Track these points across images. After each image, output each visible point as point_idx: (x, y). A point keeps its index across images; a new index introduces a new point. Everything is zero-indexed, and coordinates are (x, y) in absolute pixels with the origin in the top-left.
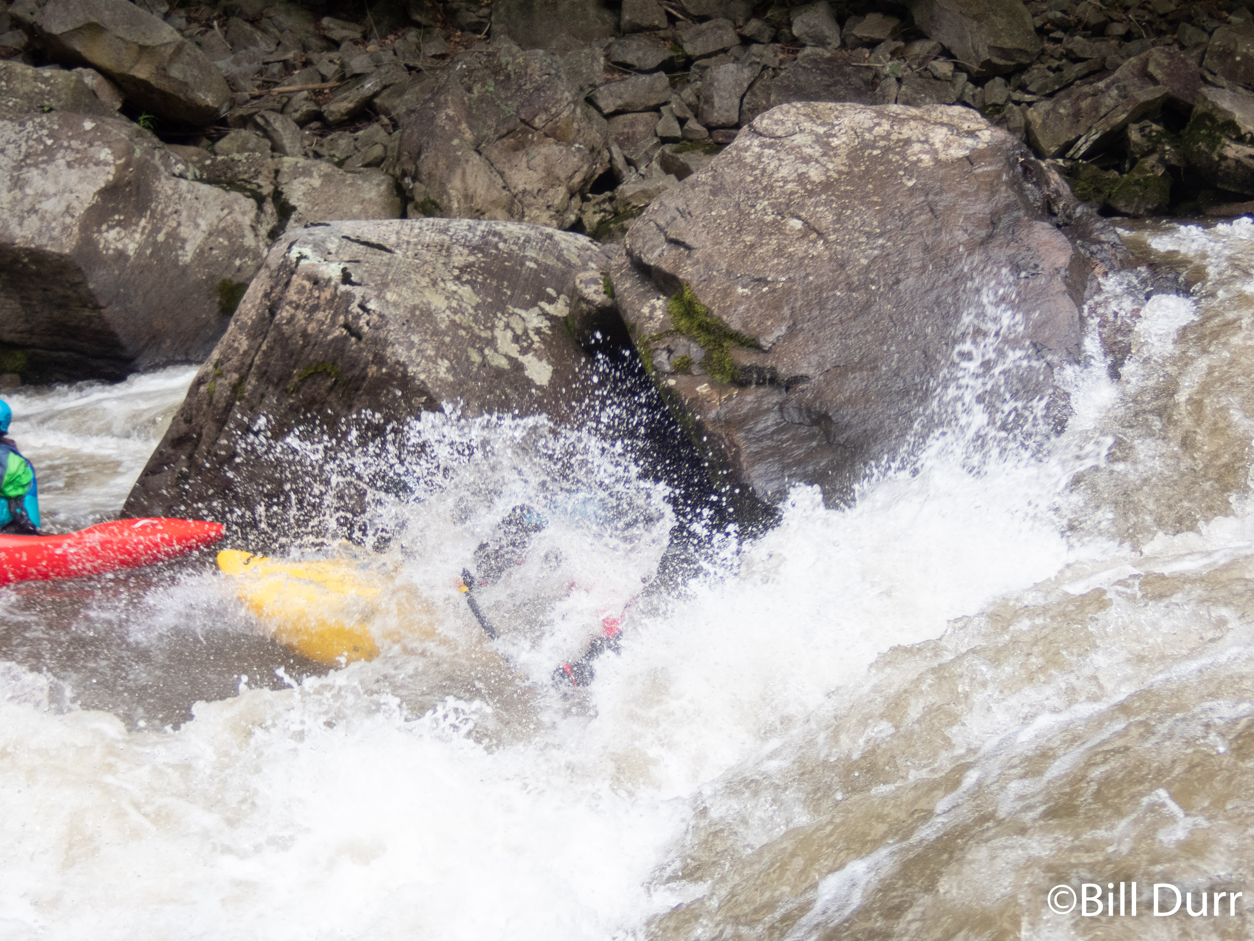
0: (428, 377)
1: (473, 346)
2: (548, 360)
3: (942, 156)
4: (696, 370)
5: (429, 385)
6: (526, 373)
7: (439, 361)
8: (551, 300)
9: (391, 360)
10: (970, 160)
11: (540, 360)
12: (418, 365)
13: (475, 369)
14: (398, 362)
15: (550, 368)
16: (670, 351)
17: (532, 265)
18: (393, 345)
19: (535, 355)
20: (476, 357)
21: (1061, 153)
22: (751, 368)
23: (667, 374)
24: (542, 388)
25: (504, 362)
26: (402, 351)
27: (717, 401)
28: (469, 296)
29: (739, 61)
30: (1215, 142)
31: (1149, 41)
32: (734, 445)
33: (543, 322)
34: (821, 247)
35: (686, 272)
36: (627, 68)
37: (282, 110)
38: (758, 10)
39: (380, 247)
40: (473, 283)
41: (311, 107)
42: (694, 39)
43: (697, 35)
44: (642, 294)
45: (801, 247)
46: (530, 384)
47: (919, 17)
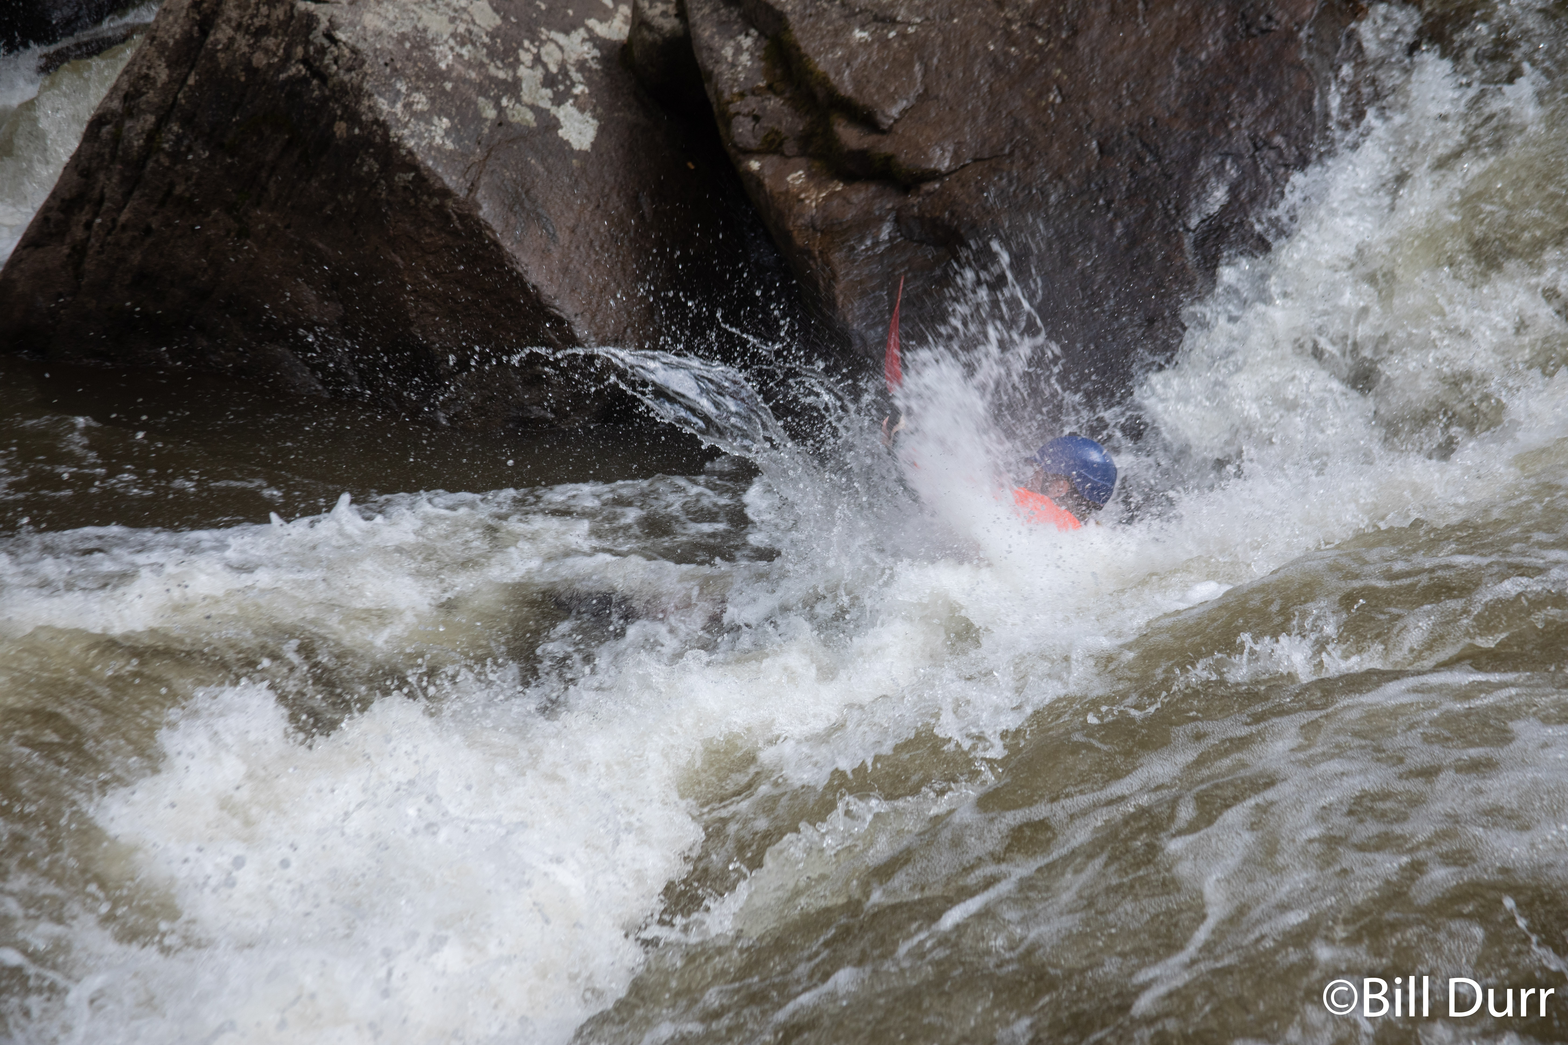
0: (418, 145)
1: (486, 96)
2: (594, 110)
4: (790, 147)
5: (419, 158)
6: (561, 132)
7: (436, 120)
8: (605, 15)
9: (367, 117)
11: (582, 110)
12: (406, 125)
13: (486, 131)
14: (376, 121)
15: (595, 123)
16: (756, 118)
18: (370, 96)
19: (574, 105)
20: (489, 111)
22: (862, 155)
23: (750, 153)
24: (582, 155)
25: (530, 116)
26: (383, 104)
27: (813, 198)
28: (484, 16)
32: (829, 269)
33: (589, 51)
35: (787, 1)
44: (725, 27)
46: (564, 148)
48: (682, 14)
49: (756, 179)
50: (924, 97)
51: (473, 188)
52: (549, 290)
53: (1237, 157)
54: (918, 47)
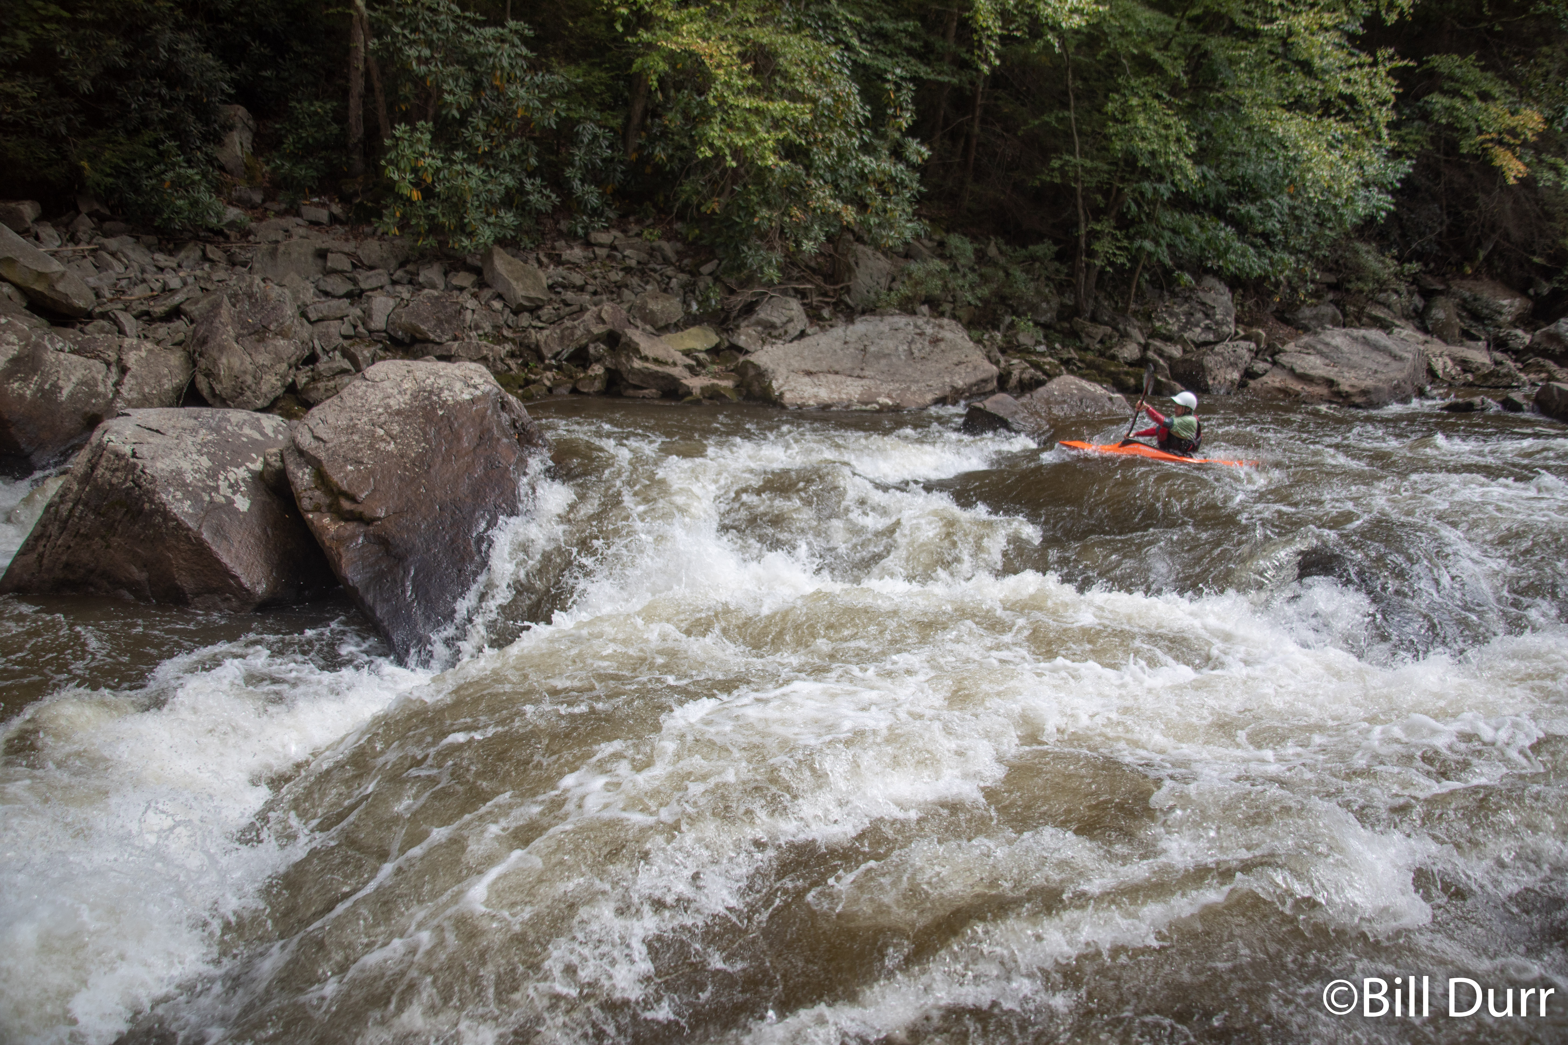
0: (177, 511)
1: (205, 492)
2: (248, 497)
3: (458, 399)
4: (324, 509)
5: (179, 516)
6: (235, 505)
7: (185, 502)
8: (254, 461)
9: (157, 501)
10: (473, 401)
11: (244, 497)
12: (173, 504)
13: (205, 505)
14: (161, 503)
15: (249, 501)
16: (311, 499)
17: (245, 439)
18: (159, 493)
19: (241, 495)
20: (206, 498)
21: (555, 357)
22: (351, 512)
23: (308, 511)
24: (244, 513)
25: (223, 499)
26: (164, 496)
27: (333, 528)
28: (205, 462)
29: (389, 295)
30: (629, 358)
31: (604, 297)
32: (339, 554)
33: (246, 475)
34: (392, 445)
35: (322, 455)
36: (326, 294)
37: (126, 310)
38: (402, 265)
39: (158, 431)
40: (208, 454)
41: (144, 308)
42: (366, 280)
43: (368, 277)
44: (299, 466)
45: (382, 445)
46: (237, 511)
47: (487, 276)
48: (283, 461)
49: (311, 521)
50: (374, 491)
51: (200, 527)
52: (230, 565)
53: (489, 511)
54: (372, 472)
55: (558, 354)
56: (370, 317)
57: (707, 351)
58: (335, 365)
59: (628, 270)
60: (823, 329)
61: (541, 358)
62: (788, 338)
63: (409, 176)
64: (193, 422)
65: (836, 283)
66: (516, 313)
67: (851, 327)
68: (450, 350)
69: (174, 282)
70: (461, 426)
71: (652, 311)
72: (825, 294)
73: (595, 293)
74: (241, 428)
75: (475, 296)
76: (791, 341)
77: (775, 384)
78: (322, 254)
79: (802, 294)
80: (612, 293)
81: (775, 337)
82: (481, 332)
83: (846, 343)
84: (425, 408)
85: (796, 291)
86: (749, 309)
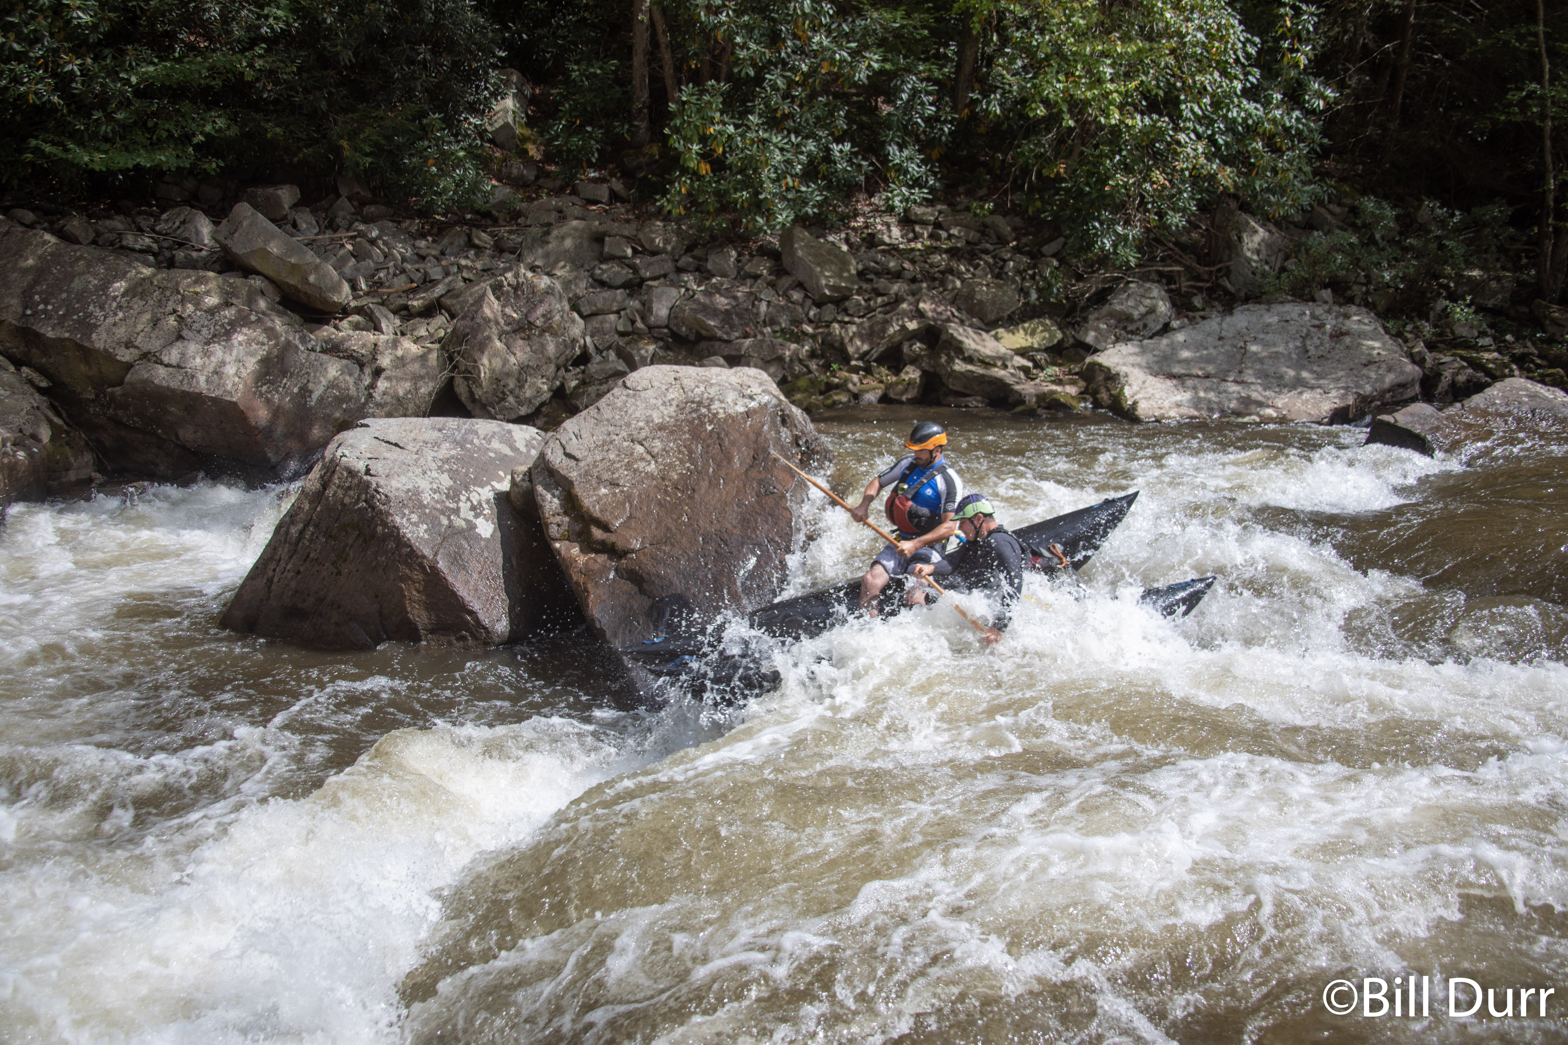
0: (412, 536)
1: (444, 515)
2: (493, 521)
3: (730, 411)
4: (573, 538)
5: (412, 542)
6: (477, 530)
7: (421, 526)
8: (500, 480)
9: (391, 525)
10: (748, 414)
11: (487, 521)
12: (407, 528)
13: (443, 530)
14: (394, 526)
15: (493, 526)
16: (559, 526)
17: (492, 455)
18: (393, 516)
19: (484, 518)
20: (445, 522)
21: (862, 357)
22: (603, 543)
23: (556, 540)
24: (486, 540)
25: (463, 524)
26: (398, 519)
27: (582, 559)
28: (446, 481)
29: (673, 284)
30: (950, 360)
31: (924, 285)
32: (586, 590)
33: (491, 495)
34: (653, 466)
35: (573, 475)
36: (602, 284)
37: (383, 304)
38: (689, 249)
39: (396, 445)
40: (450, 470)
41: (402, 302)
42: (647, 268)
43: (650, 264)
44: (547, 487)
45: (641, 465)
46: (478, 537)
47: (786, 261)
48: (531, 481)
49: (558, 552)
50: (630, 517)
51: (436, 554)
52: (467, 598)
53: (760, 545)
54: (629, 497)
55: (866, 353)
56: (650, 310)
57: (1047, 350)
58: (608, 366)
59: (953, 253)
60: (1192, 320)
61: (845, 359)
62: (1147, 333)
63: (696, 147)
64: (436, 434)
65: (1214, 265)
66: (819, 305)
67: (1228, 319)
68: (739, 349)
69: (435, 272)
70: (733, 443)
71: (980, 302)
72: (1198, 278)
73: (914, 280)
74: (489, 442)
75: (772, 285)
76: (1151, 338)
77: (1127, 391)
78: (598, 239)
79: (1166, 279)
80: (934, 279)
81: (1132, 332)
82: (777, 328)
83: (1221, 339)
84: (691, 422)
85: (1160, 274)
86: (1101, 297)
